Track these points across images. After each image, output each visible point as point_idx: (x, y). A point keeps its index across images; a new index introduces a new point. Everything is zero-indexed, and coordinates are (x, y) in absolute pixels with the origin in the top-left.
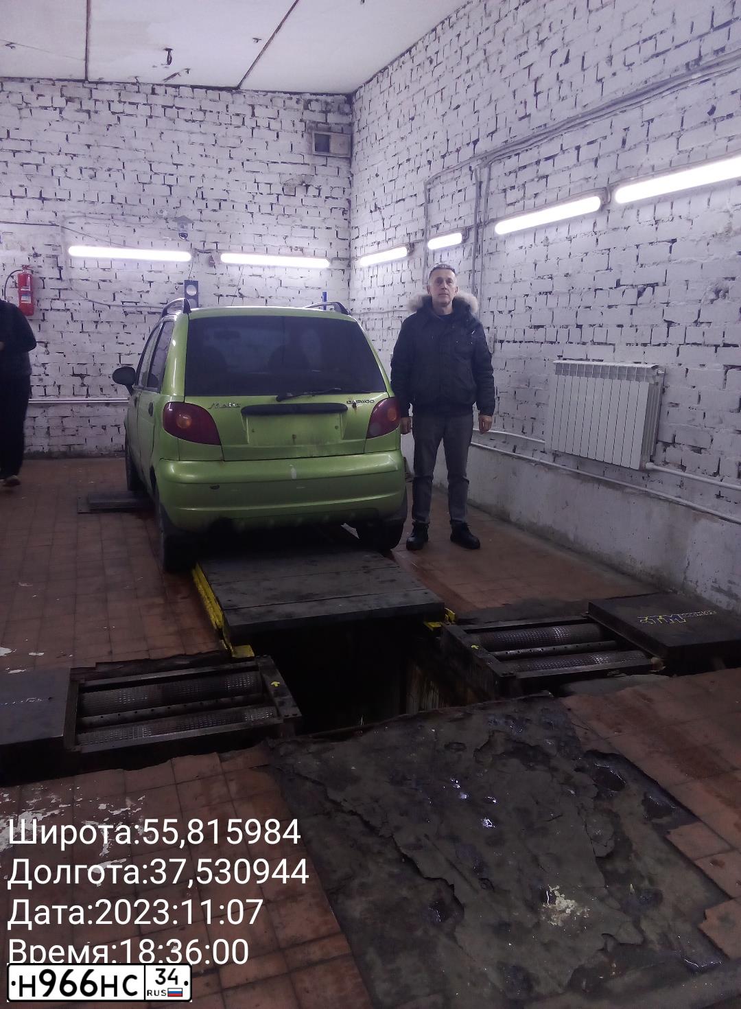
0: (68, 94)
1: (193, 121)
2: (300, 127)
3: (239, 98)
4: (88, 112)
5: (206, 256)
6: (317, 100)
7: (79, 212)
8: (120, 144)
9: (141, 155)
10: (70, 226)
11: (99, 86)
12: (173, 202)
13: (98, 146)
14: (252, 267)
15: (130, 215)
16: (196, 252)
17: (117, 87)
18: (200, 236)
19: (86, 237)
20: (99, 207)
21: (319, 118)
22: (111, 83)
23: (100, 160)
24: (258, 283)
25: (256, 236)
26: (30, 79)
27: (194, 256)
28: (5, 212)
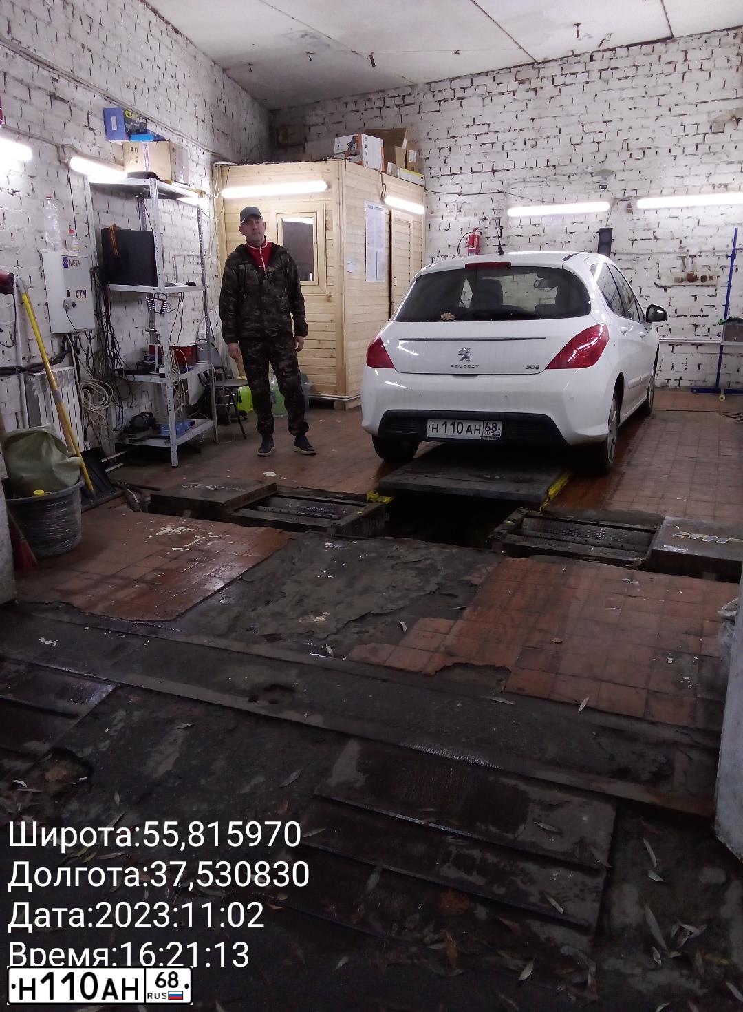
0: (519, 78)
1: (626, 78)
2: (735, 62)
3: (672, 47)
4: (535, 90)
5: (624, 204)
7: (520, 178)
8: (558, 112)
9: (576, 119)
10: (513, 192)
11: (547, 65)
12: (600, 157)
13: (541, 118)
14: (669, 209)
15: (561, 175)
16: (615, 201)
17: (561, 63)
18: (622, 185)
19: (523, 199)
20: (536, 172)
22: (556, 60)
23: (542, 130)
24: (674, 225)
25: (677, 179)
26: (493, 71)
27: (613, 205)
28: (466, 186)
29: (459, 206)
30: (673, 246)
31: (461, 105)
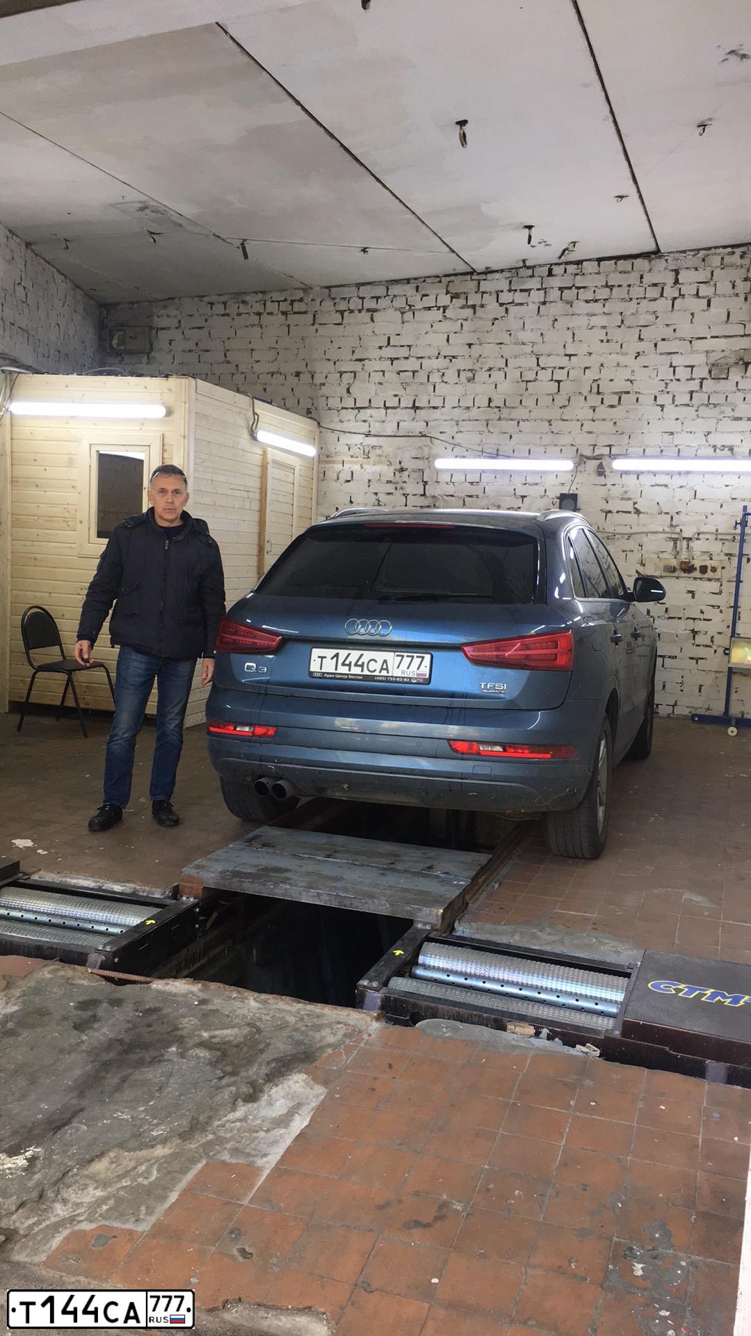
0: (453, 290)
2: (743, 288)
3: (659, 264)
4: (474, 307)
5: (593, 464)
7: (452, 419)
8: (505, 338)
9: (528, 349)
10: (442, 437)
11: (489, 276)
12: (561, 400)
13: (481, 344)
14: (655, 474)
15: (508, 420)
16: (581, 460)
17: (508, 274)
18: (590, 439)
19: (456, 448)
22: (502, 271)
23: (481, 360)
24: (661, 495)
25: (666, 435)
26: (415, 279)
27: (577, 465)
28: (377, 424)
29: (367, 450)
30: (661, 523)
31: (372, 320)
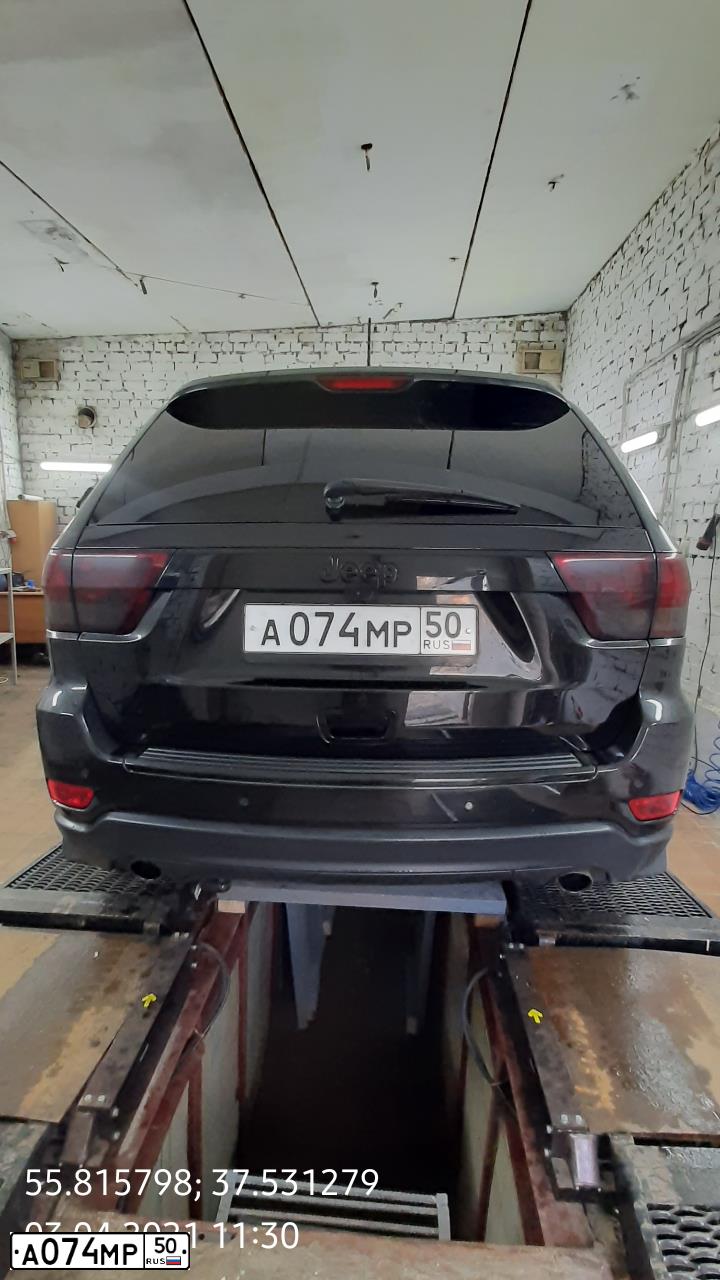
0: (304, 339)
2: (512, 347)
3: (453, 327)
4: (319, 353)
6: (531, 321)
11: (330, 330)
17: (345, 330)
21: (531, 337)
22: (340, 326)
26: (274, 329)
